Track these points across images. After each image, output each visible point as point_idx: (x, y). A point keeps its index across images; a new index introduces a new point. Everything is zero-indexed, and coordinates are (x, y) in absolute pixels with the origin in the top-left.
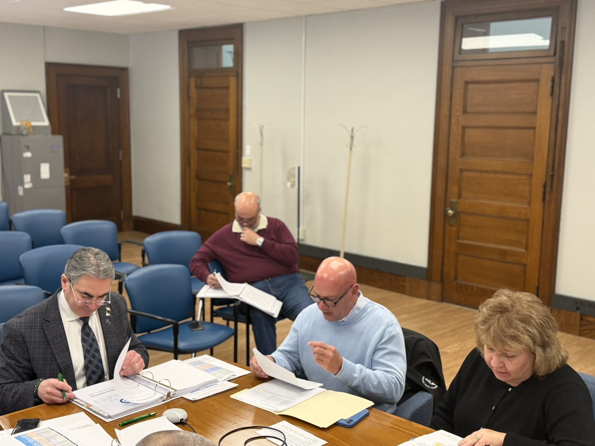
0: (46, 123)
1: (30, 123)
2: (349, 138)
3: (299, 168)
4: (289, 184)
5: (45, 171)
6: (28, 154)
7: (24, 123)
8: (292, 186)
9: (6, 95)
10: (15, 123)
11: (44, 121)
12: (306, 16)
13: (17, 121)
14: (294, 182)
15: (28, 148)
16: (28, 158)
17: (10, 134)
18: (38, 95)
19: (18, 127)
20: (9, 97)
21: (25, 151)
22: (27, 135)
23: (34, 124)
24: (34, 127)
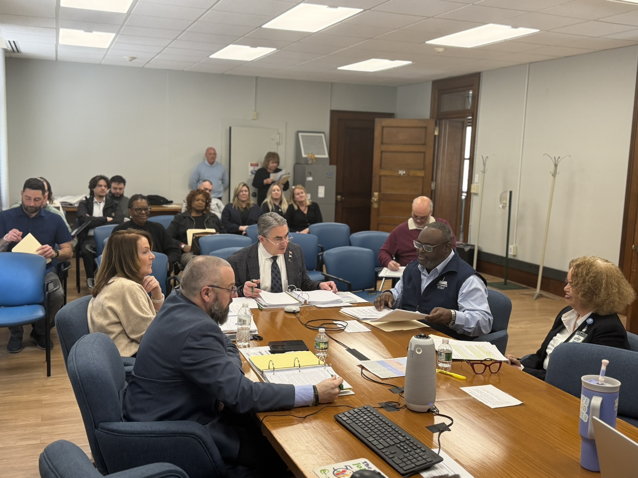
0: (327, 156)
1: (314, 156)
2: (553, 166)
3: (511, 192)
4: (501, 206)
5: (321, 192)
6: (310, 179)
7: (310, 155)
8: (504, 207)
9: (300, 134)
10: (304, 155)
11: (325, 154)
12: (530, 64)
13: (305, 154)
14: (506, 204)
15: (310, 174)
16: (310, 181)
17: (300, 164)
18: (323, 135)
19: (306, 159)
20: (302, 136)
21: (309, 176)
22: (311, 164)
23: (317, 156)
24: (317, 159)
